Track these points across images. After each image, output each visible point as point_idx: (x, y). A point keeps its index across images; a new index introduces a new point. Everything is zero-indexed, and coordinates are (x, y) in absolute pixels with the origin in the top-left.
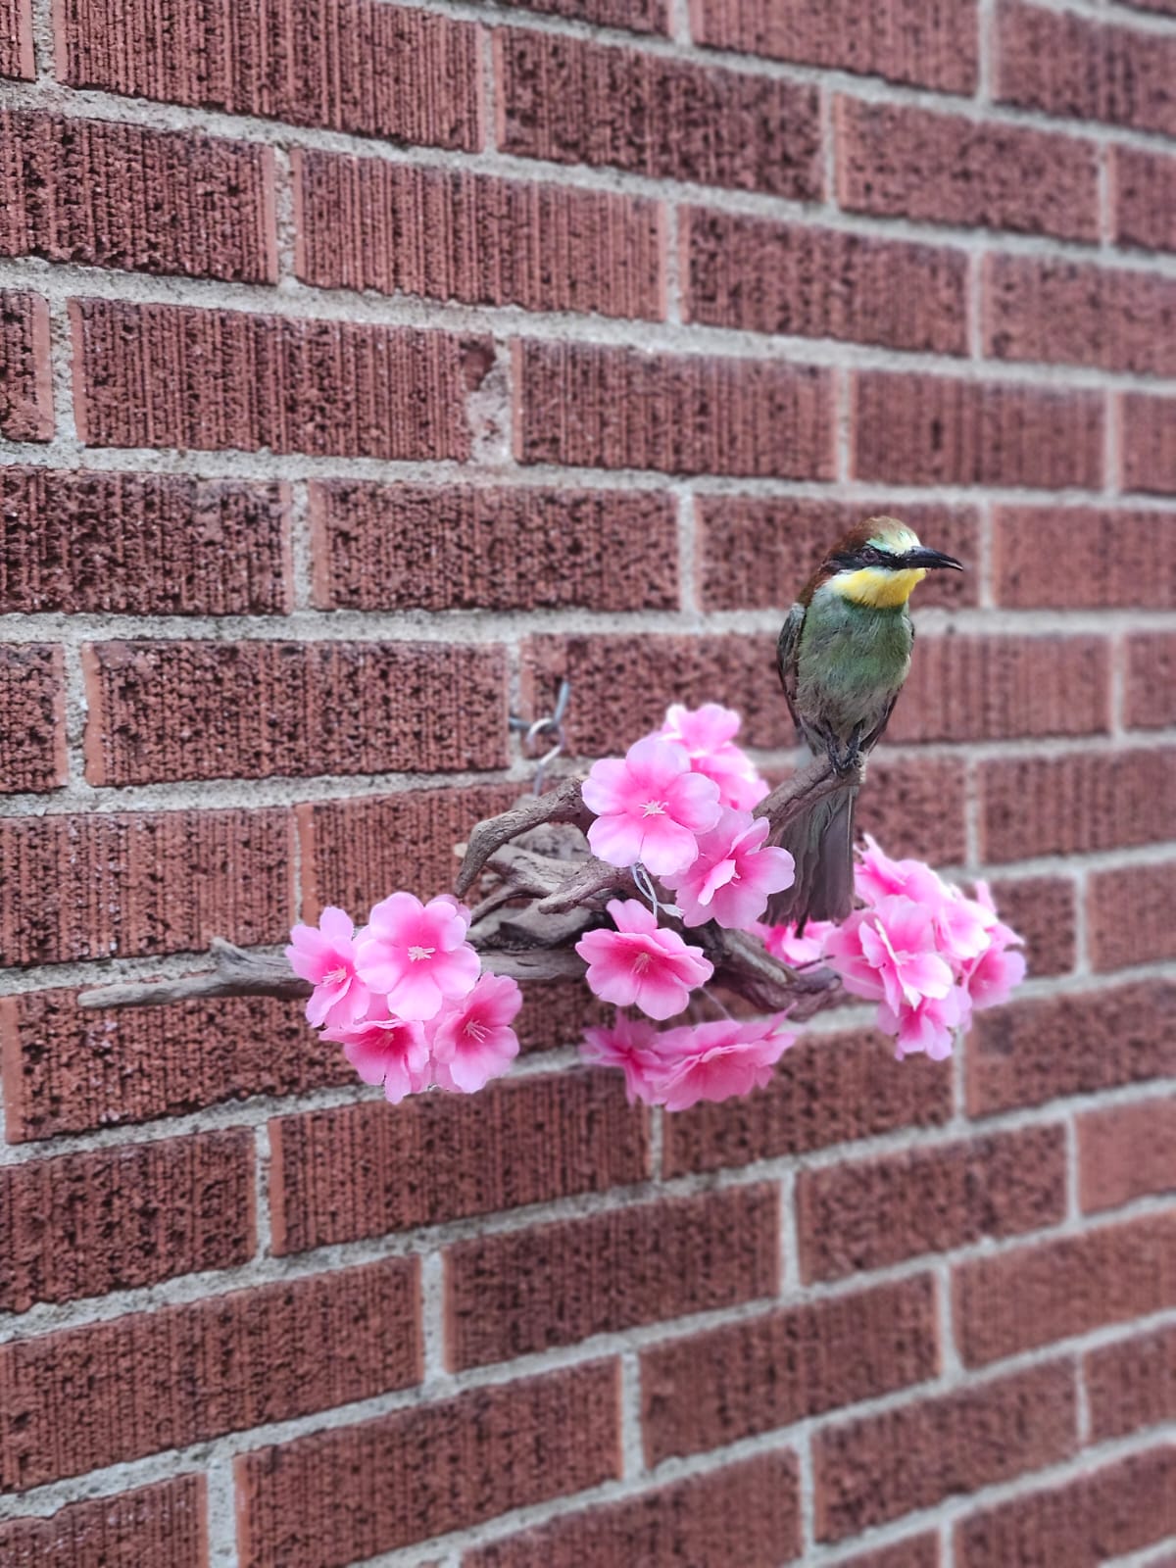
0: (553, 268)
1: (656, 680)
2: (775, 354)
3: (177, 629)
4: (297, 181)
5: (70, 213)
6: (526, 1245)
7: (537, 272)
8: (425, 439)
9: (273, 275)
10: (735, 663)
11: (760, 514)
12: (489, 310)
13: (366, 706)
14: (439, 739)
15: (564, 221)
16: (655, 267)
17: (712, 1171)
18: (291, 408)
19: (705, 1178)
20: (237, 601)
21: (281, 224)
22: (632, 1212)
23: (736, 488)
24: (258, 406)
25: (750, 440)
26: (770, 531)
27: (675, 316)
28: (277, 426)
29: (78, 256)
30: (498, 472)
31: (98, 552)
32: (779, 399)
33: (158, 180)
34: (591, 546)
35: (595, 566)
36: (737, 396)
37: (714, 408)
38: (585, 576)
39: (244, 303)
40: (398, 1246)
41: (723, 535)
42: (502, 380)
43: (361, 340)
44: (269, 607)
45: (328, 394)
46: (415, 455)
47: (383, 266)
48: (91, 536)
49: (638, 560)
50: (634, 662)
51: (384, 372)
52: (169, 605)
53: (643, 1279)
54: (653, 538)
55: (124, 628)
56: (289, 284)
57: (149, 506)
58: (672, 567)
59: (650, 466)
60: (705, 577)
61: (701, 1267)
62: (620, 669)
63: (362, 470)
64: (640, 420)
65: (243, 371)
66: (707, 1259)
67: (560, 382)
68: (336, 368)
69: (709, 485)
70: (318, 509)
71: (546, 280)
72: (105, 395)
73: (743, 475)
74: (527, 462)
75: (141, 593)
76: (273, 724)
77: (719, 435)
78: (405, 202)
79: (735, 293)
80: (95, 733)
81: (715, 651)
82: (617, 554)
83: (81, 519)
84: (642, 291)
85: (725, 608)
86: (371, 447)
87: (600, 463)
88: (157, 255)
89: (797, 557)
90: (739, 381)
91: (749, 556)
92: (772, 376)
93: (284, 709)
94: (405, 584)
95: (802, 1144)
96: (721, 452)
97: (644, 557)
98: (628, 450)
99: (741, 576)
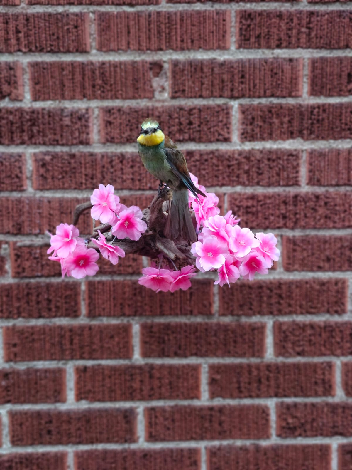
0: (185, 37)
1: (220, 163)
2: (275, 56)
3: (58, 149)
4: (96, 22)
5: (28, 40)
6: (167, 327)
7: (179, 39)
8: (137, 93)
9: (88, 49)
10: (252, 158)
11: (265, 110)
12: (161, 52)
13: (115, 171)
14: (139, 180)
15: (189, 21)
16: (225, 32)
17: (239, 316)
18: (94, 86)
19: (236, 318)
20: (75, 141)
21: (91, 35)
22: (206, 324)
23: (256, 102)
24: (83, 87)
25: (262, 85)
26: (270, 115)
27: (233, 48)
28: (89, 92)
29: (30, 51)
30: (163, 101)
31: (35, 129)
32: (275, 71)
33: (53, 27)
34: (196, 122)
35: (198, 129)
36: (257, 71)
37: (247, 76)
38: (194, 132)
39: (80, 58)
40: (125, 320)
41: (250, 117)
42: (166, 73)
43: (116, 66)
44: (87, 143)
45: (105, 82)
46: (134, 98)
47: (124, 43)
48: (33, 125)
49: (214, 126)
50: (212, 158)
51: (123, 74)
52: (56, 143)
53: (210, 344)
54: (221, 119)
55: (44, 149)
56: (94, 51)
57: (49, 116)
58: (228, 128)
59: (221, 96)
60: (242, 131)
61: (232, 344)
62: (206, 160)
63: (117, 103)
64: (217, 82)
65: (78, 77)
66: (235, 342)
67: (186, 72)
68: (107, 74)
69: (245, 101)
70: (101, 115)
71: (182, 41)
72: (38, 87)
73: (259, 97)
74: (173, 98)
75: (47, 139)
76: (86, 175)
77: (249, 85)
78: (132, 23)
79: (258, 37)
80: (34, 177)
81: (244, 155)
82: (206, 125)
83: (30, 120)
84: (219, 40)
85: (250, 141)
86: (120, 96)
87: (201, 96)
88: (53, 48)
89: (282, 123)
90: (258, 66)
91: (260, 123)
92: (272, 63)
93: (89, 171)
94: (129, 136)
95: (275, 313)
96: (250, 90)
97: (217, 125)
98: (212, 92)
99: (257, 130)
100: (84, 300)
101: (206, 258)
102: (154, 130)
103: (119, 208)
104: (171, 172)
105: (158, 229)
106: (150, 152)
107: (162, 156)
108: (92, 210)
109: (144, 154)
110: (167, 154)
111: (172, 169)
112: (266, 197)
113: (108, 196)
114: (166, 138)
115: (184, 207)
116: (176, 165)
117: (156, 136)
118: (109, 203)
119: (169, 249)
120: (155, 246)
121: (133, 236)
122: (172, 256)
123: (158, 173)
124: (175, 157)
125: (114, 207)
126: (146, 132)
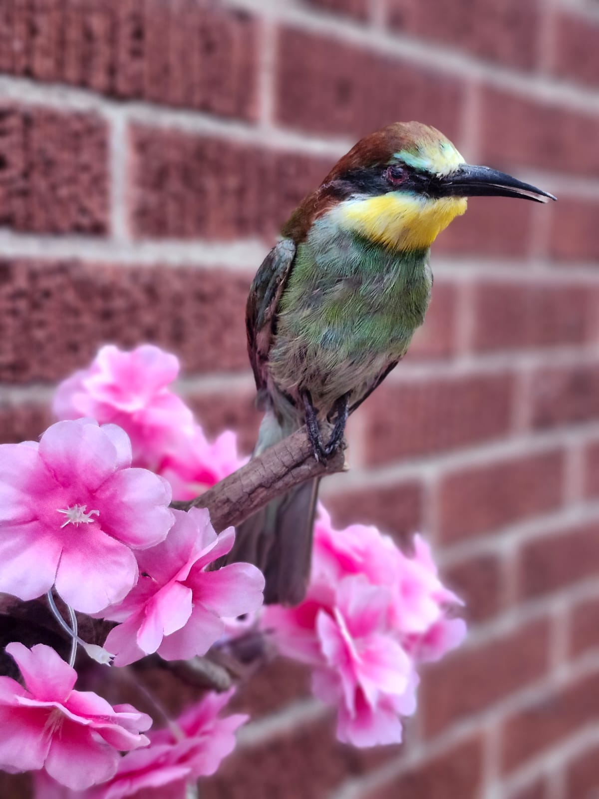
1: (83, 304)
11: (190, 148)
23: (169, 118)
26: (200, 165)
32: (211, 36)
34: (17, 162)
35: (21, 184)
36: (173, 29)
37: (149, 35)
49: (68, 181)
50: (61, 288)
54: (85, 157)
58: (103, 192)
59: (83, 84)
62: (47, 294)
82: (46, 174)
87: (29, 74)
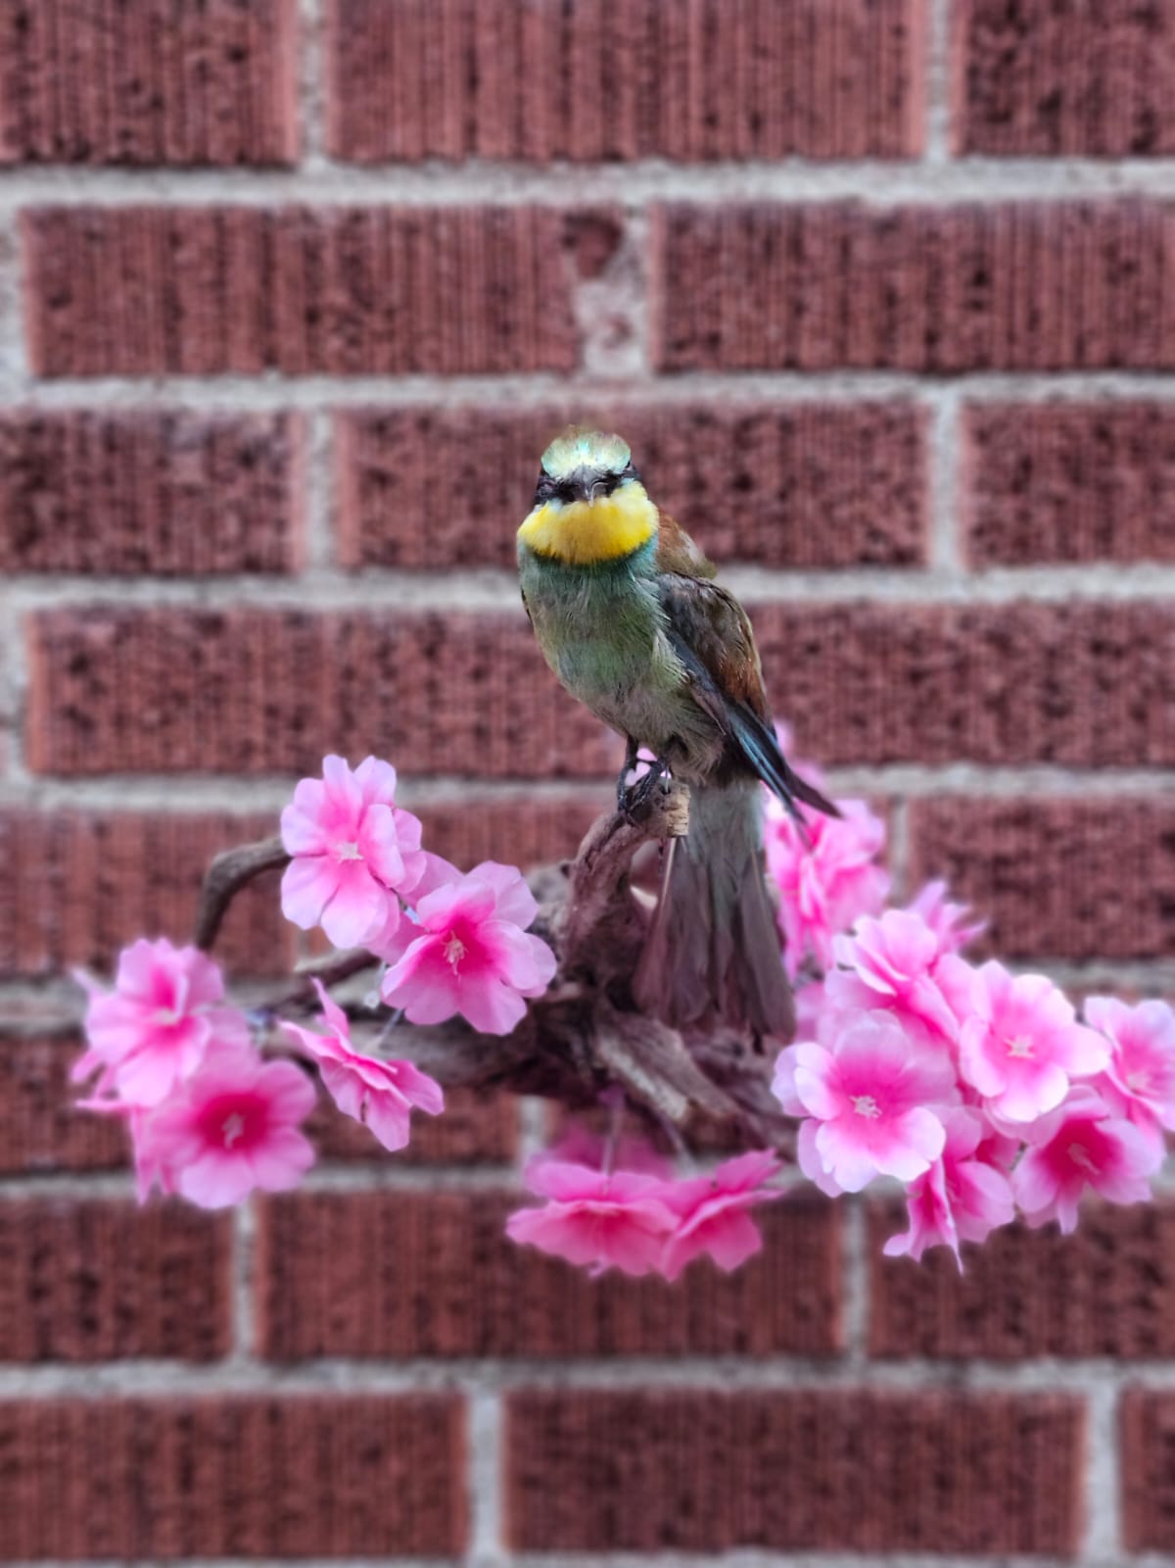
0: (723, 103)
1: (874, 662)
2: (1126, 187)
3: (148, 594)
4: (330, 35)
5: (23, 111)
6: (630, 1409)
7: (696, 111)
8: (506, 347)
9: (290, 152)
10: (1021, 641)
11: (1081, 424)
12: (614, 172)
13: (404, 692)
14: (512, 736)
15: (741, 36)
16: (901, 83)
17: (959, 1360)
18: (312, 317)
19: (944, 1371)
20: (222, 560)
21: (303, 90)
22: (810, 1398)
23: (1039, 390)
24: (265, 321)
25: (1067, 321)
26: (1103, 449)
27: (938, 150)
28: (290, 341)
29: (32, 158)
30: (624, 384)
31: (44, 505)
32: (1125, 254)
34: (769, 480)
35: (776, 507)
36: (1045, 257)
37: (1000, 276)
38: (757, 524)
39: (250, 193)
40: (433, 1378)
41: (1010, 458)
42: (634, 263)
43: (412, 226)
44: (274, 566)
45: (363, 299)
46: (491, 368)
47: (451, 127)
48: (37, 484)
49: (850, 497)
50: (838, 640)
51: (445, 265)
52: (136, 564)
53: (824, 1491)
54: (879, 462)
55: (77, 592)
56: (316, 164)
57: (111, 446)
58: (913, 507)
59: (881, 365)
60: (973, 520)
61: (930, 1492)
62: (813, 648)
63: (415, 392)
64: (863, 301)
65: (243, 278)
66: (943, 1483)
67: (724, 258)
68: (375, 264)
69: (989, 388)
70: (344, 443)
71: (711, 121)
72: (61, 318)
73: (1054, 369)
74: (668, 369)
75: (95, 550)
76: (272, 711)
77: (1010, 315)
78: (486, 39)
79: (1051, 106)
80: (36, 719)
81: (983, 626)
82: (815, 490)
83: (23, 463)
84: (875, 118)
85: (1011, 562)
86: (425, 361)
87: (792, 365)
88: (134, 146)
90: (1048, 230)
91: (1058, 486)
92: (1113, 221)
93: (286, 694)
94: (470, 536)
95: (1128, 1346)
96: (1011, 338)
97: (861, 494)
98: (841, 346)
99: (1044, 516)
100: (250, 1279)
101: (849, 1122)
102: (610, 482)
103: (419, 871)
104: (685, 694)
105: (606, 971)
106: (585, 594)
107: (645, 616)
108: (289, 878)
109: (550, 605)
110: (668, 606)
111: (691, 681)
112: (1084, 815)
113: (363, 814)
114: (663, 523)
115: (740, 867)
116: (709, 660)
117: (615, 513)
118: (368, 847)
119: (659, 1071)
120: (589, 1053)
121: (486, 1011)
122: (673, 1105)
123: (619, 699)
124: (706, 622)
125: (393, 868)
126: (568, 491)
